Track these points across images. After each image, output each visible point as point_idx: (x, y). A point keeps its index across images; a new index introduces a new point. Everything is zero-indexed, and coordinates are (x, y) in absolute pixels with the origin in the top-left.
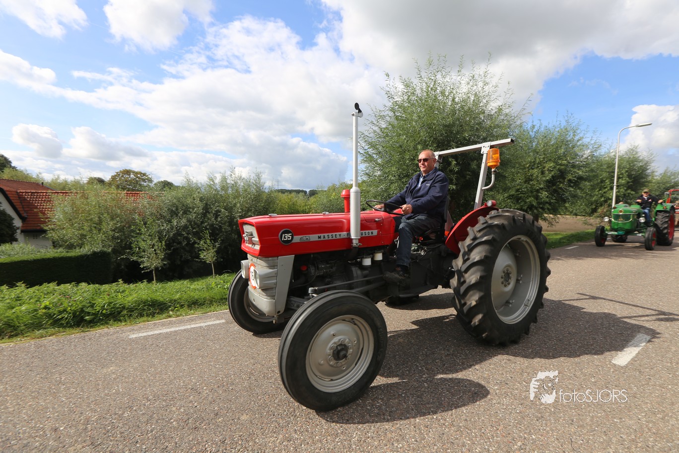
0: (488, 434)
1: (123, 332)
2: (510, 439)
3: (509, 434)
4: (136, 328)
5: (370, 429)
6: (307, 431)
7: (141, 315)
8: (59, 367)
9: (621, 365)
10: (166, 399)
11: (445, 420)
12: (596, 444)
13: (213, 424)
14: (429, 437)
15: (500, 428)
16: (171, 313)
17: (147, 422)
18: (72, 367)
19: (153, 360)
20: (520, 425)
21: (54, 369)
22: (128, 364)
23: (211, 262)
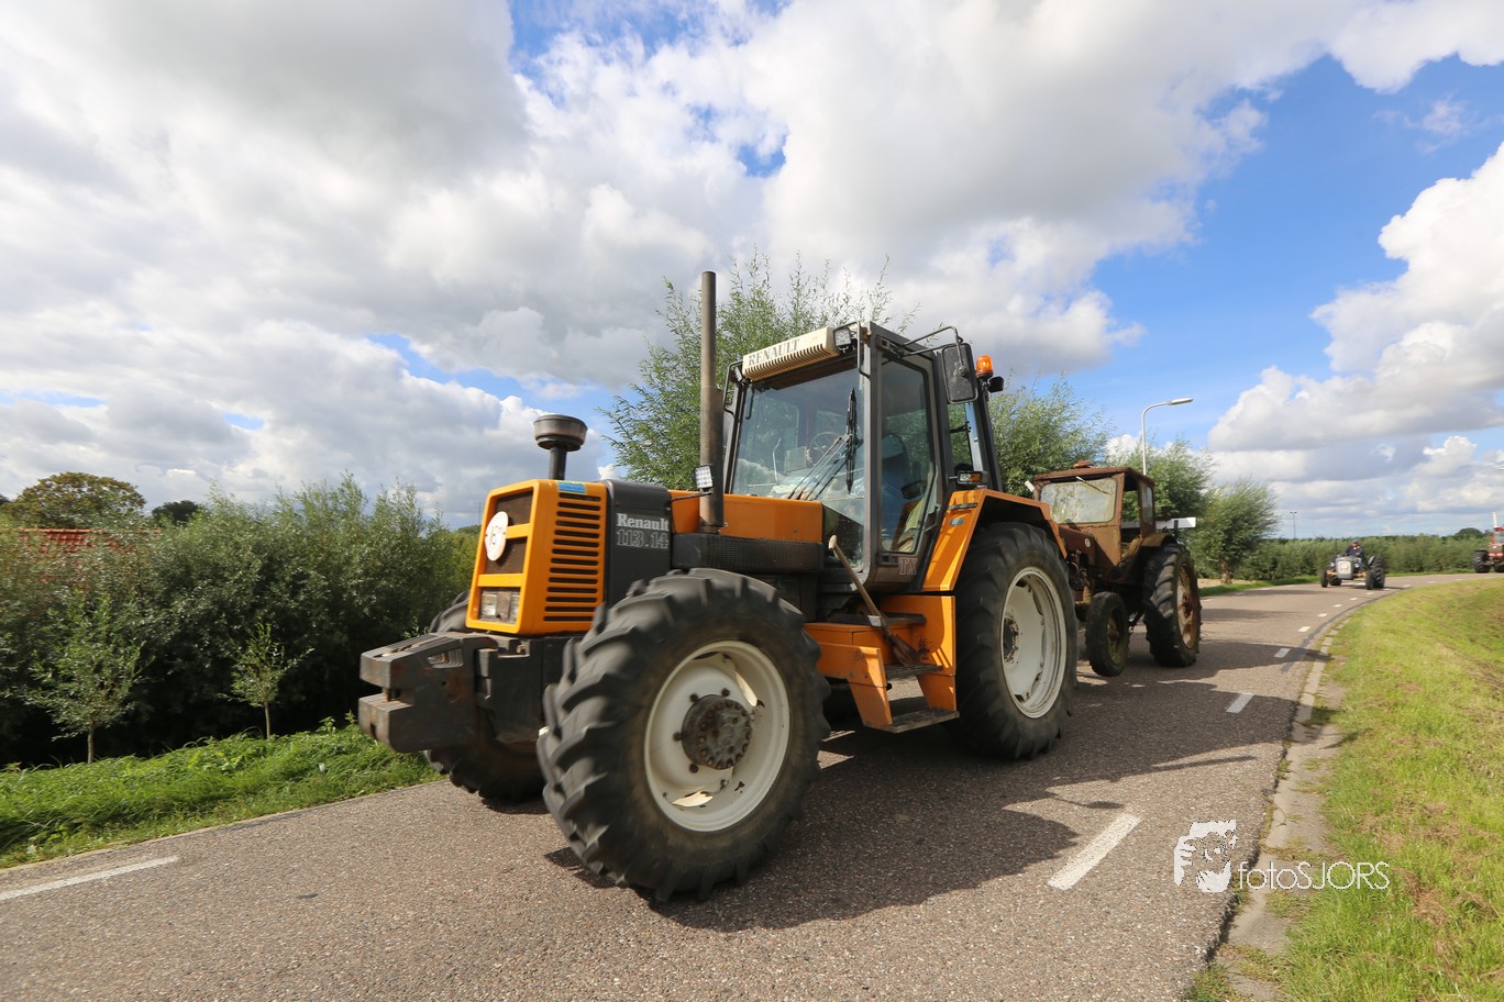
9: (1063, 889)
16: (32, 849)
23: (263, 704)
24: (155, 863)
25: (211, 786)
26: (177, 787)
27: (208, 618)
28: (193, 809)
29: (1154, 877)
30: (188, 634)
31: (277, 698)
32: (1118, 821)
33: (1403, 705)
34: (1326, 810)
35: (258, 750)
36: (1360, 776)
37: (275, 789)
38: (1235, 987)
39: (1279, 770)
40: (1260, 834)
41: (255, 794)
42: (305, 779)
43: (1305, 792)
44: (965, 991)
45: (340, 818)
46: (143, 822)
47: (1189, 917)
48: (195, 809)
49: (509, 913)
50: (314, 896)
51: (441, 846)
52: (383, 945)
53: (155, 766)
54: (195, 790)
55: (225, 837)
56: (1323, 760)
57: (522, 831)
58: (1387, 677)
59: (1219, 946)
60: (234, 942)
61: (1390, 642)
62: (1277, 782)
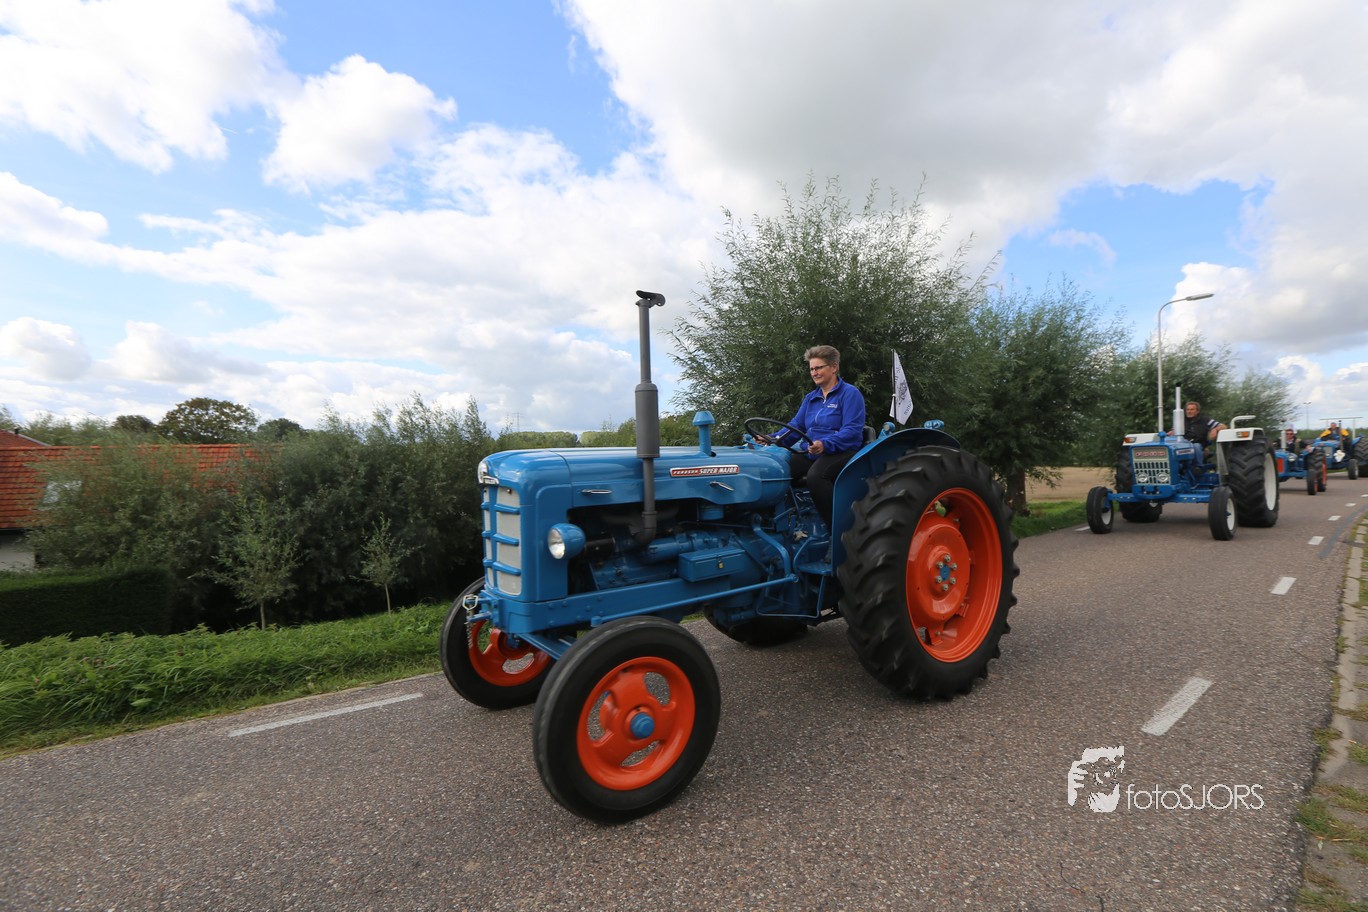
0: (919, 866)
1: (215, 726)
2: (955, 871)
3: (955, 863)
4: (240, 717)
5: (706, 871)
6: (591, 883)
7: (249, 693)
8: (89, 800)
9: (1157, 735)
10: (317, 845)
11: (843, 847)
12: (1103, 870)
13: (411, 883)
14: (814, 878)
15: (940, 855)
16: (310, 684)
17: (282, 888)
18: (116, 798)
19: (284, 775)
20: (975, 846)
21: (80, 802)
22: (232, 785)
23: (384, 583)
24: (408, 697)
27: (330, 514)
29: (1238, 728)
30: (317, 527)
32: (1190, 683)
38: (1335, 816)
39: (1337, 644)
40: (1331, 697)
46: (378, 669)
47: (1280, 761)
48: (409, 660)
54: (405, 646)
59: (1313, 784)
62: (1337, 655)
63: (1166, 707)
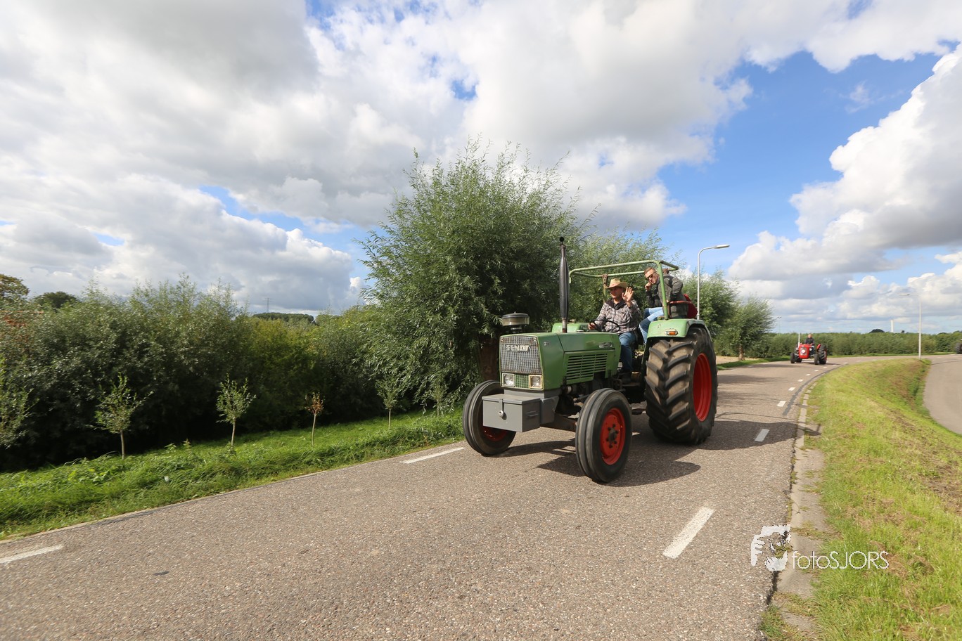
9: (673, 558)
23: (119, 431)
24: (45, 550)
25: (86, 493)
26: (60, 494)
27: (78, 372)
28: (72, 510)
29: (728, 548)
30: (64, 383)
31: (129, 428)
32: (700, 512)
33: (858, 438)
34: (823, 502)
35: (119, 467)
36: (841, 481)
37: (134, 494)
38: (786, 621)
39: (791, 478)
40: (786, 519)
41: (119, 498)
42: (155, 487)
43: (808, 491)
44: (621, 630)
45: (182, 515)
46: (35, 519)
47: (753, 575)
48: (73, 510)
49: (308, 583)
50: (166, 573)
51: (257, 534)
52: (220, 608)
53: (43, 478)
54: (74, 496)
55: (98, 530)
56: (815, 471)
57: (312, 523)
58: (845, 420)
59: (773, 593)
60: (108, 610)
61: (843, 398)
62: (791, 485)
63: (682, 533)
